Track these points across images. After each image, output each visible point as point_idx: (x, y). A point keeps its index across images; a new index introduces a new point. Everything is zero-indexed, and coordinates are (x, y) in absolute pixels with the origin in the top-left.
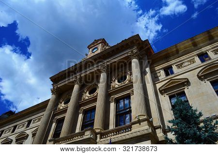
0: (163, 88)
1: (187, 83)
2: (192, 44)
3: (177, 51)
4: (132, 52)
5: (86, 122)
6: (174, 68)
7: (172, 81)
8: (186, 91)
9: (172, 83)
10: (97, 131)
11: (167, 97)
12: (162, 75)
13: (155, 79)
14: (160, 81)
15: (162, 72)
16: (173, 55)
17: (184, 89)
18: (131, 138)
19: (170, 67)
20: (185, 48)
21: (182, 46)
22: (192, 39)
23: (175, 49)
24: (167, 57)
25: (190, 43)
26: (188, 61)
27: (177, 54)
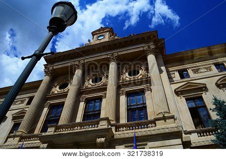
0: (179, 90)
1: (204, 88)
2: (209, 52)
3: (192, 57)
4: (149, 47)
5: (88, 112)
6: (190, 71)
7: (189, 84)
8: (204, 96)
9: (189, 86)
10: (112, 122)
11: (184, 99)
12: (177, 76)
13: (170, 78)
14: (175, 82)
15: (177, 74)
16: (188, 59)
17: (202, 93)
18: (158, 134)
19: (185, 70)
20: (201, 55)
21: (198, 53)
22: (209, 48)
23: (190, 54)
24: (181, 61)
25: (207, 51)
26: (205, 68)
27: (192, 59)
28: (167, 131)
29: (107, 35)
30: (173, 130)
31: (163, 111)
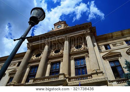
0: (105, 56)
1: (120, 55)
2: (121, 34)
3: (112, 37)
4: (87, 32)
5: (53, 70)
6: (111, 45)
7: (111, 53)
8: (119, 59)
9: (111, 54)
13: (100, 49)
14: (103, 52)
15: (103, 47)
16: (110, 38)
17: (119, 58)
18: (93, 83)
19: (108, 45)
20: (117, 35)
21: (116, 34)
22: (121, 31)
23: (111, 35)
24: (106, 39)
25: (120, 33)
26: (119, 43)
27: (112, 38)
28: (99, 81)
29: (63, 25)
30: (102, 80)
31: (96, 69)
